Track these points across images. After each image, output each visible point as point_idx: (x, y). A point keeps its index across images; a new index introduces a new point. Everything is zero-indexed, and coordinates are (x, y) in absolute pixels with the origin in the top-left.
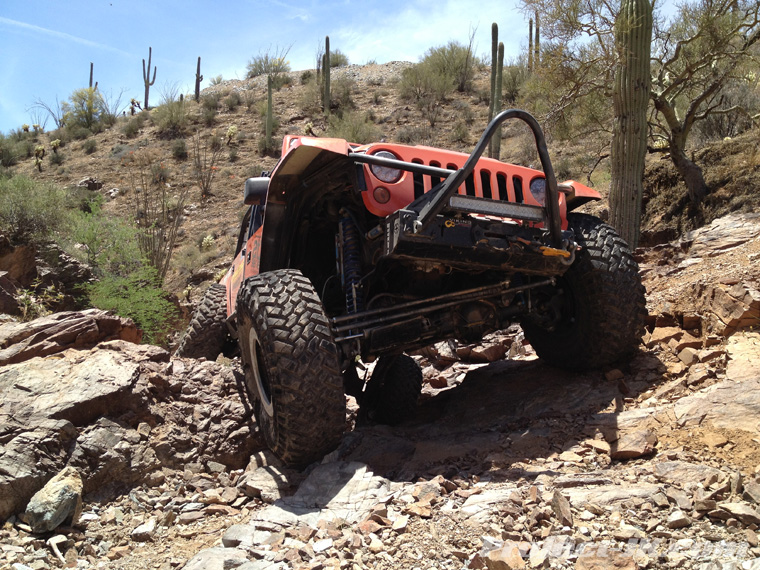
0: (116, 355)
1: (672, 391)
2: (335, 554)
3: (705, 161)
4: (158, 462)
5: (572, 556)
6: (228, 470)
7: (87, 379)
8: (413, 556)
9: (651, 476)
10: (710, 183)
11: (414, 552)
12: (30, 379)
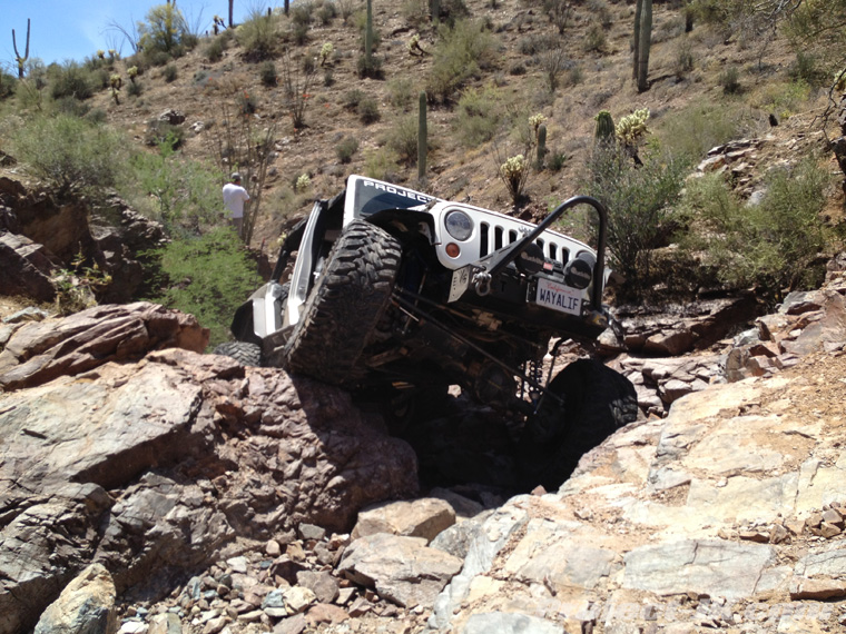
0: (171, 372)
4: (231, 531)
6: (327, 536)
7: (126, 414)
12: (46, 418)
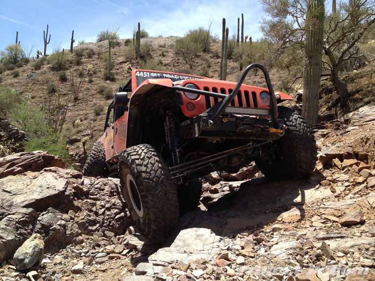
0: (54, 174)
1: (360, 191)
2: (209, 278)
3: (346, 81)
4: (80, 231)
5: (342, 276)
6: (115, 236)
7: (41, 187)
8: (254, 277)
9: (367, 233)
10: (351, 92)
11: (254, 276)
12: (10, 186)
